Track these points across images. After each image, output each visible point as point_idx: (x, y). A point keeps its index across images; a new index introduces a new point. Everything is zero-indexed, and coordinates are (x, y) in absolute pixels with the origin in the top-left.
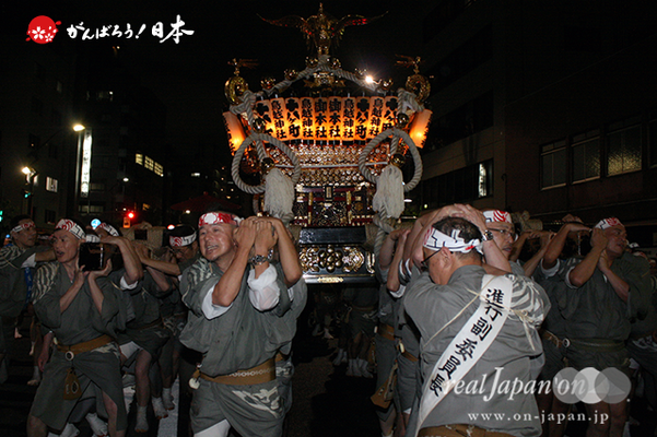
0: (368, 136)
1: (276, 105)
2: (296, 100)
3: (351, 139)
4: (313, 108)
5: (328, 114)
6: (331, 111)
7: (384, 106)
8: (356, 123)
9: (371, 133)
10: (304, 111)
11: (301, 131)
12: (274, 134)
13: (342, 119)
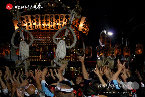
0: (59, 28)
1: (27, 17)
2: (34, 16)
3: (53, 29)
4: (39, 18)
5: (44, 21)
6: (46, 19)
7: (64, 17)
8: (54, 24)
9: (60, 27)
10: (36, 19)
11: (36, 27)
12: (27, 28)
13: (49, 22)
